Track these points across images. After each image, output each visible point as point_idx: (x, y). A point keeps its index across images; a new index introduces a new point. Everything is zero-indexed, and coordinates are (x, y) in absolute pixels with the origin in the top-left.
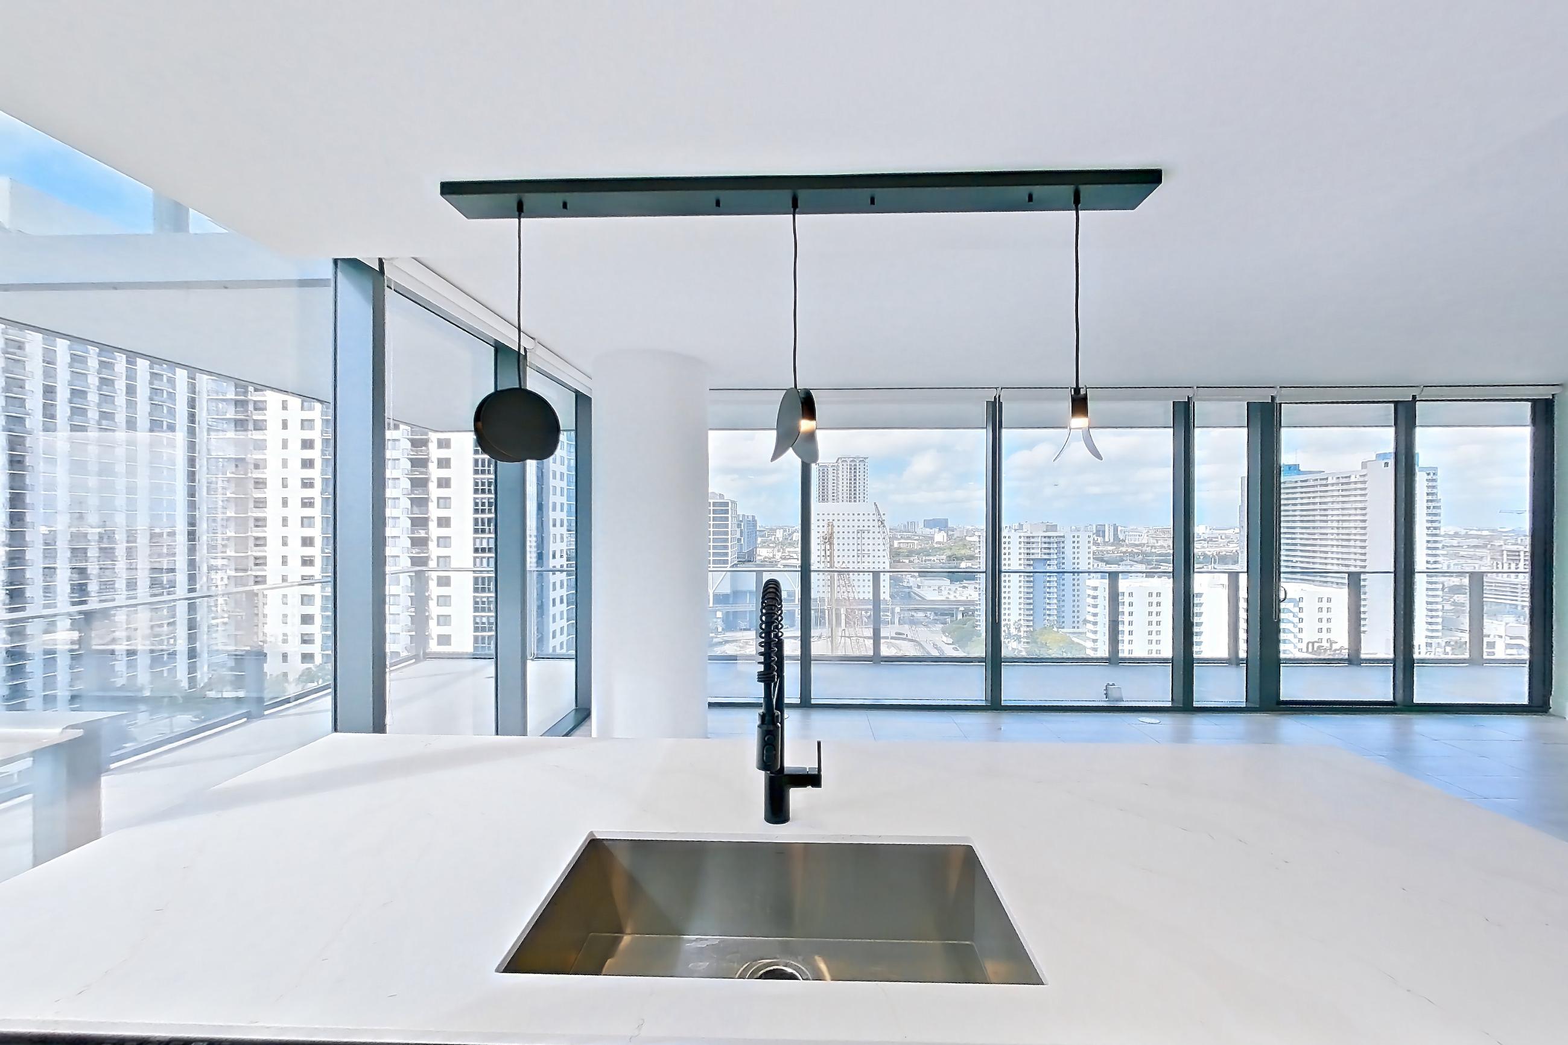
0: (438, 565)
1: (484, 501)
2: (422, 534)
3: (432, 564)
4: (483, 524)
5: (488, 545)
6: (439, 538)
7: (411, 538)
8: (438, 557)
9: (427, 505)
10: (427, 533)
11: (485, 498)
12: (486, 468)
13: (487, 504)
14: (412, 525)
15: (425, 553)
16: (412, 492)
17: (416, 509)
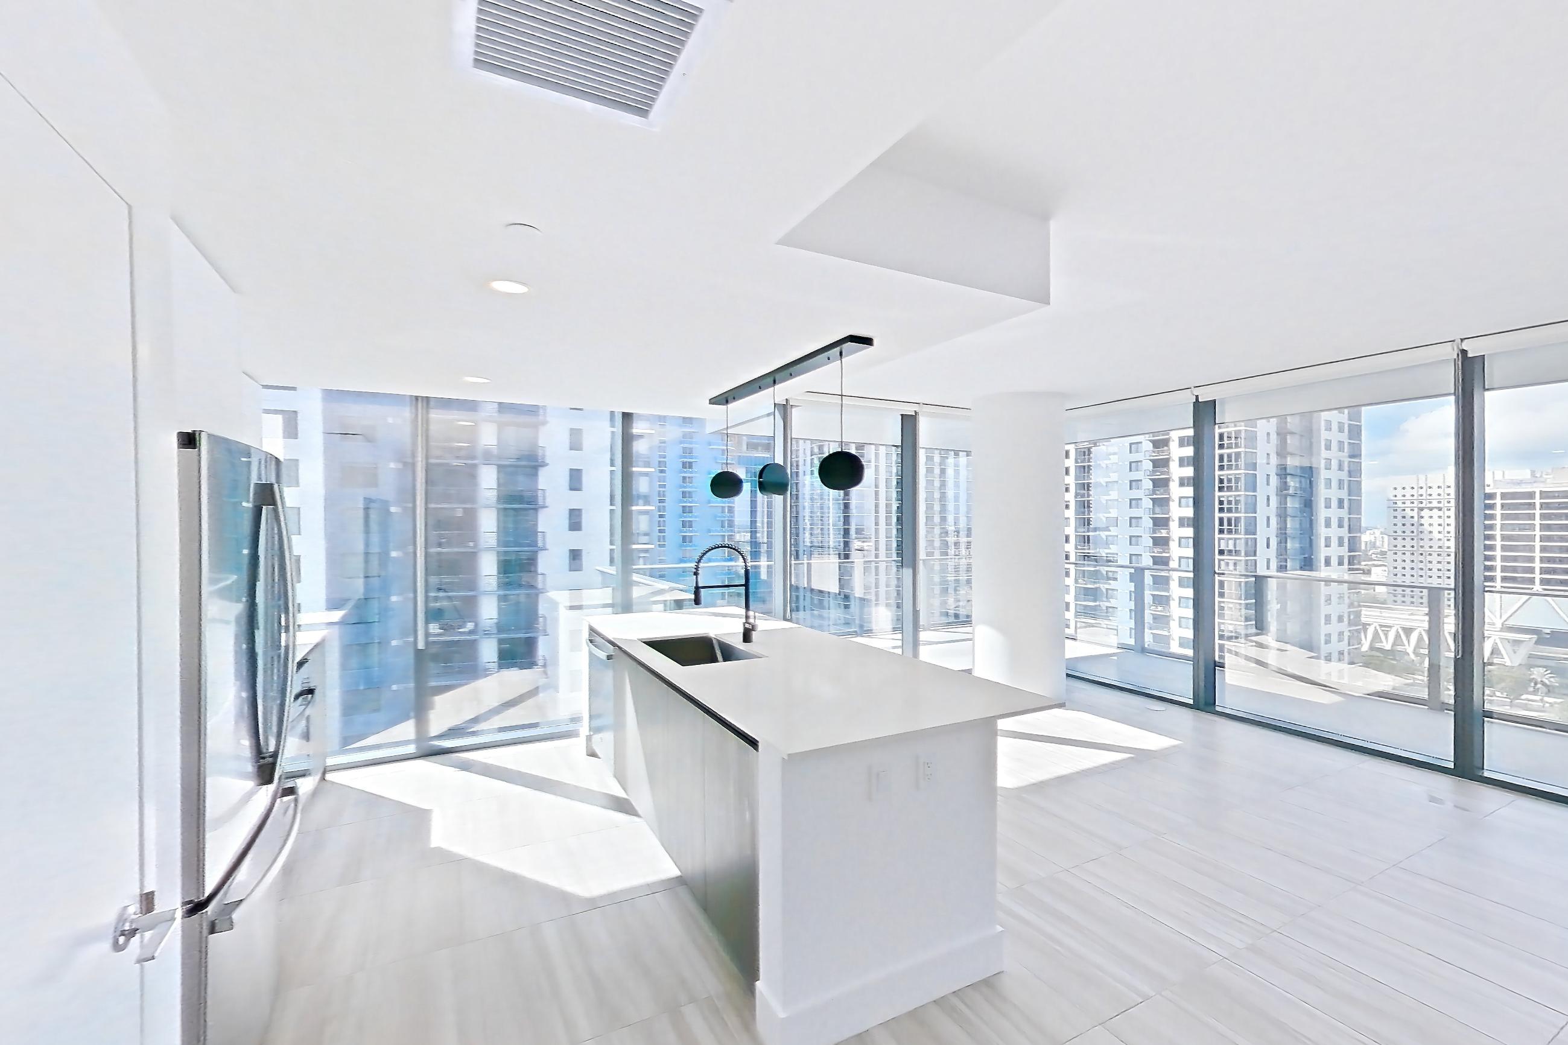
0: (1180, 566)
1: (1230, 499)
2: (1163, 533)
3: (1173, 564)
4: (1229, 524)
5: (1235, 548)
6: (1180, 538)
7: (1153, 538)
8: (1180, 558)
9: (1168, 505)
10: (1168, 533)
11: (1231, 496)
12: (1233, 463)
13: (1233, 503)
14: (1155, 524)
15: (1166, 553)
16: (1154, 493)
17: (1157, 510)
